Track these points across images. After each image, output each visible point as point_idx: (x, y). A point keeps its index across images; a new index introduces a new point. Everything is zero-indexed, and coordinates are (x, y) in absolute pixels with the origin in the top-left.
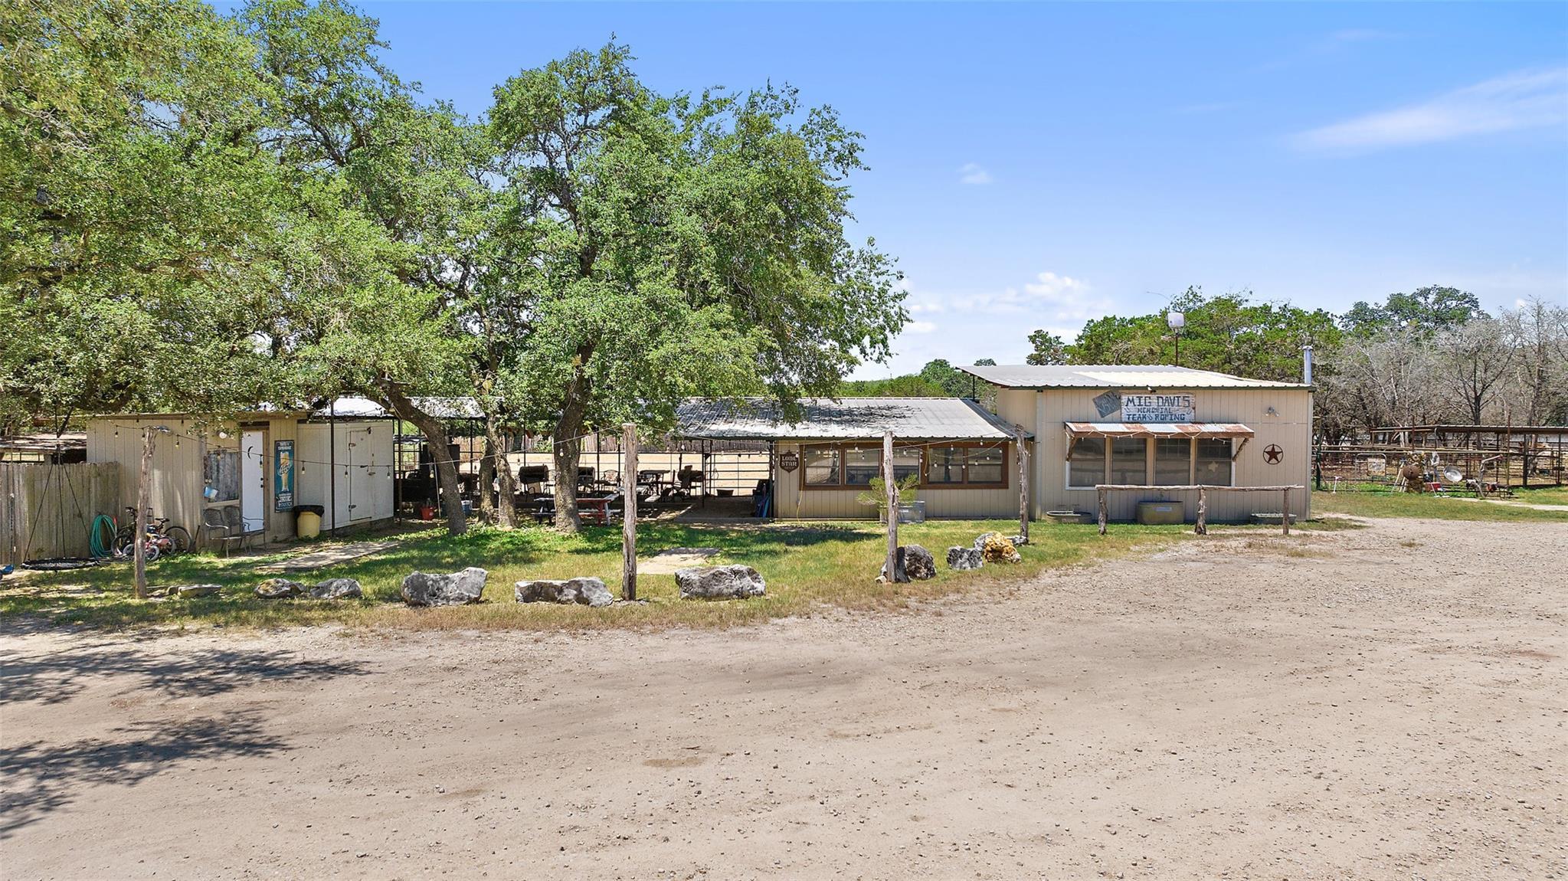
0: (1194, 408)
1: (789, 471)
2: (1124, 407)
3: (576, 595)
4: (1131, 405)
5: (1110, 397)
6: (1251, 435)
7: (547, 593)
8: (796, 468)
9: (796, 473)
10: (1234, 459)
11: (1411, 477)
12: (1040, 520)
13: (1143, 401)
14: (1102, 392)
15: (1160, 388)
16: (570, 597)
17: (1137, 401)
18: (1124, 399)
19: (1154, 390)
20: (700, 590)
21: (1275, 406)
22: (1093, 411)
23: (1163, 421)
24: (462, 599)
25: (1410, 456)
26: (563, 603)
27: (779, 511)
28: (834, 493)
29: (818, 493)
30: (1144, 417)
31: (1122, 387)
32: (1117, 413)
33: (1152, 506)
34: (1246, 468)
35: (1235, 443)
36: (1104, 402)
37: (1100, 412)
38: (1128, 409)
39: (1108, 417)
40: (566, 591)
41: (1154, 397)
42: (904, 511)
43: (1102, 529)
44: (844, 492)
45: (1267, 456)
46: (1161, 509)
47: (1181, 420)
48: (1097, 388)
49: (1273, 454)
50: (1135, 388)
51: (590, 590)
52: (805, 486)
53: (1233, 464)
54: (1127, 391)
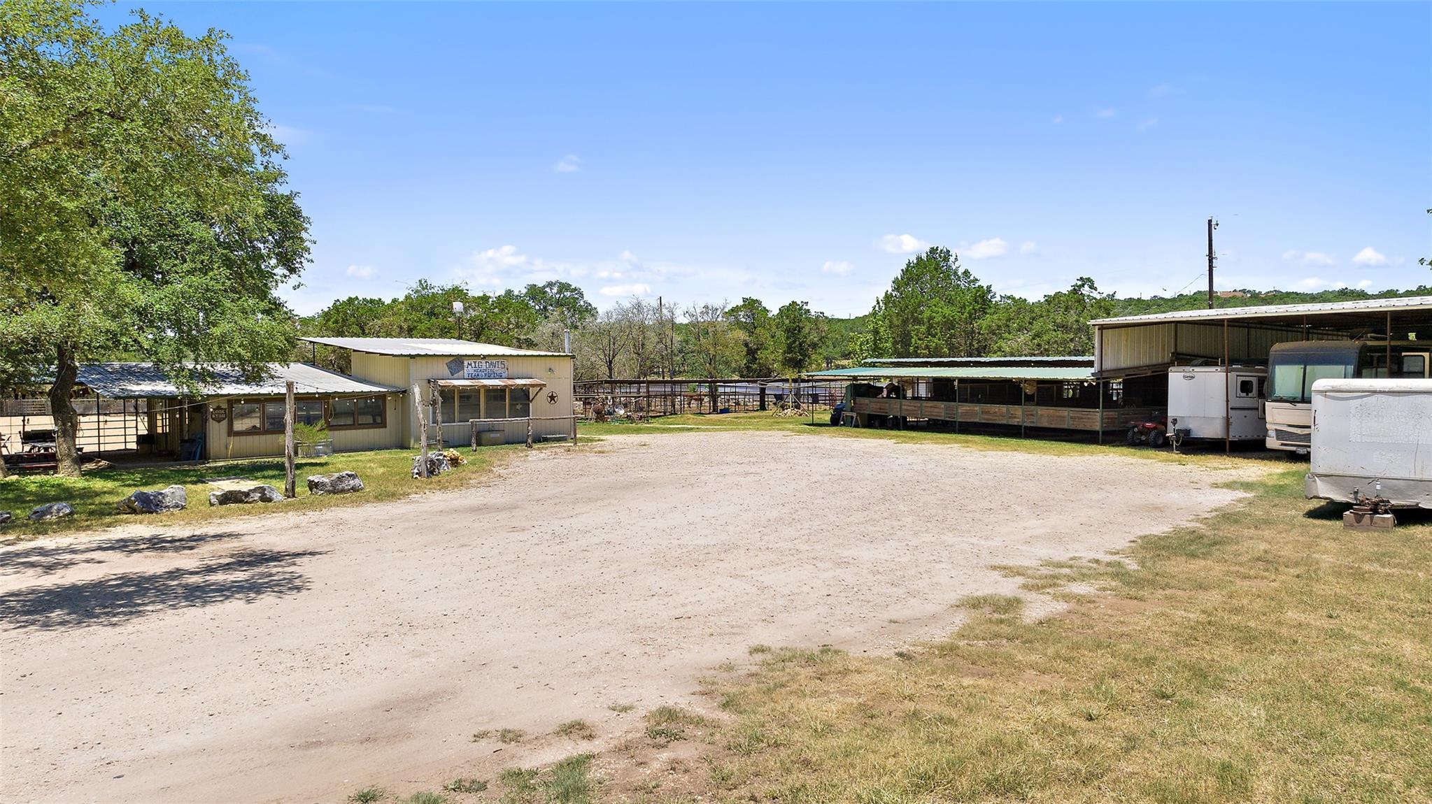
0: (507, 369)
1: (219, 422)
2: (465, 369)
3: (260, 497)
4: (470, 367)
5: (457, 362)
6: (545, 385)
7: (235, 498)
8: (224, 419)
9: (224, 423)
10: (531, 401)
11: (598, 412)
12: (413, 448)
13: (477, 365)
14: (452, 359)
15: (489, 356)
16: (256, 499)
17: (473, 365)
18: (466, 363)
19: (485, 357)
20: (331, 488)
21: (552, 367)
22: (447, 372)
23: (489, 378)
24: (177, 507)
25: (597, 399)
26: (250, 503)
27: (212, 454)
28: (256, 437)
29: (243, 439)
30: (478, 375)
31: (466, 355)
32: (461, 373)
33: (488, 434)
34: (539, 406)
35: (532, 392)
36: (453, 365)
37: (451, 372)
38: (468, 370)
39: (456, 376)
40: (252, 495)
41: (484, 361)
42: (319, 447)
43: (474, 449)
44: (265, 436)
45: (549, 399)
46: (492, 435)
47: (500, 377)
48: (450, 356)
49: (552, 398)
50: (473, 356)
51: (270, 492)
52: (231, 432)
53: (531, 404)
54: (467, 358)
